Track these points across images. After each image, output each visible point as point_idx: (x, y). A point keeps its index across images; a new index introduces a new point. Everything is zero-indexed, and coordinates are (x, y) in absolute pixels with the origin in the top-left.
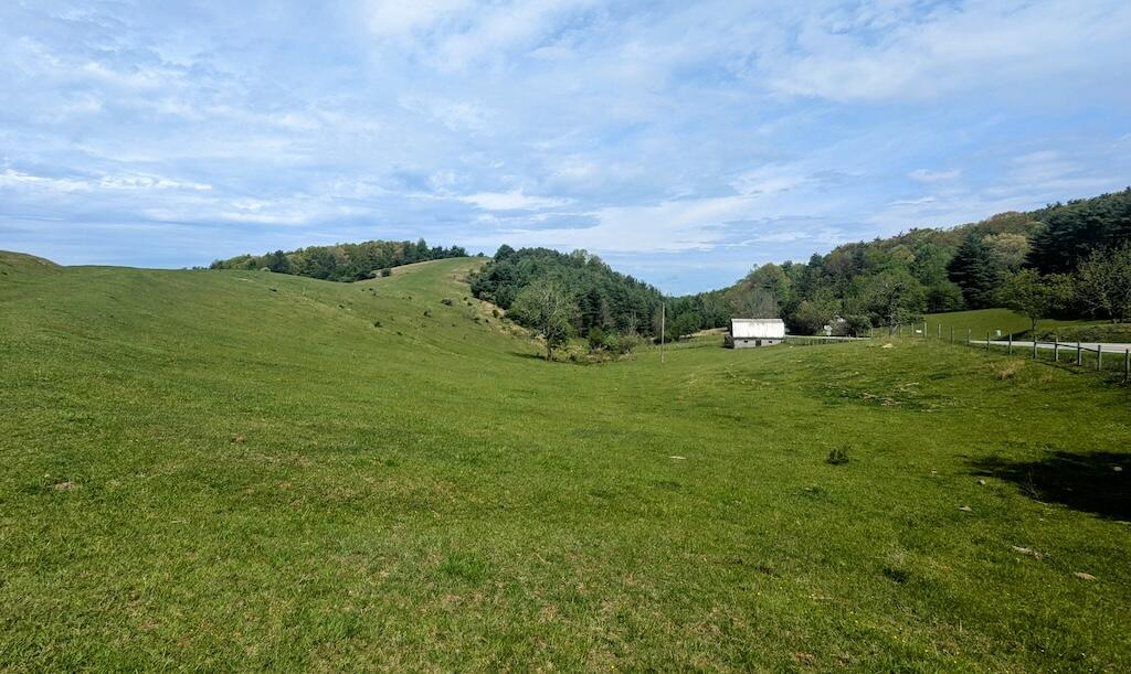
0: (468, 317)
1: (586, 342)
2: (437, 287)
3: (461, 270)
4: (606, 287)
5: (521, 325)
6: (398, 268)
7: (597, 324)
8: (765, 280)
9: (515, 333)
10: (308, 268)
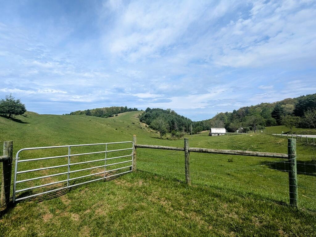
0: (139, 127)
1: (171, 134)
2: (130, 119)
3: (136, 114)
4: (176, 119)
5: (153, 129)
6: (120, 114)
7: (174, 129)
8: (220, 117)
9: (152, 132)
10: (96, 114)
